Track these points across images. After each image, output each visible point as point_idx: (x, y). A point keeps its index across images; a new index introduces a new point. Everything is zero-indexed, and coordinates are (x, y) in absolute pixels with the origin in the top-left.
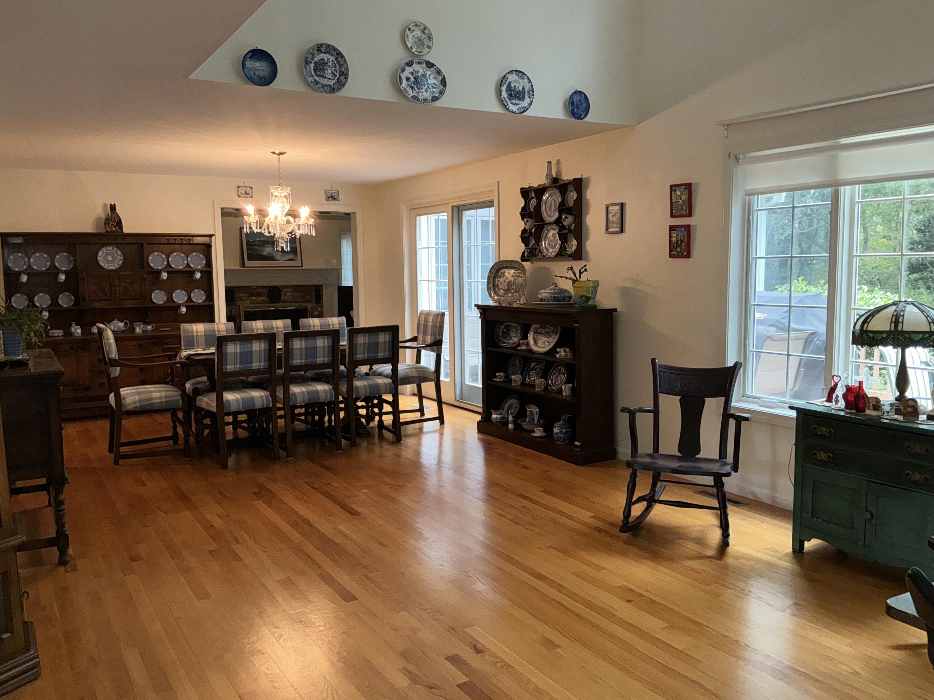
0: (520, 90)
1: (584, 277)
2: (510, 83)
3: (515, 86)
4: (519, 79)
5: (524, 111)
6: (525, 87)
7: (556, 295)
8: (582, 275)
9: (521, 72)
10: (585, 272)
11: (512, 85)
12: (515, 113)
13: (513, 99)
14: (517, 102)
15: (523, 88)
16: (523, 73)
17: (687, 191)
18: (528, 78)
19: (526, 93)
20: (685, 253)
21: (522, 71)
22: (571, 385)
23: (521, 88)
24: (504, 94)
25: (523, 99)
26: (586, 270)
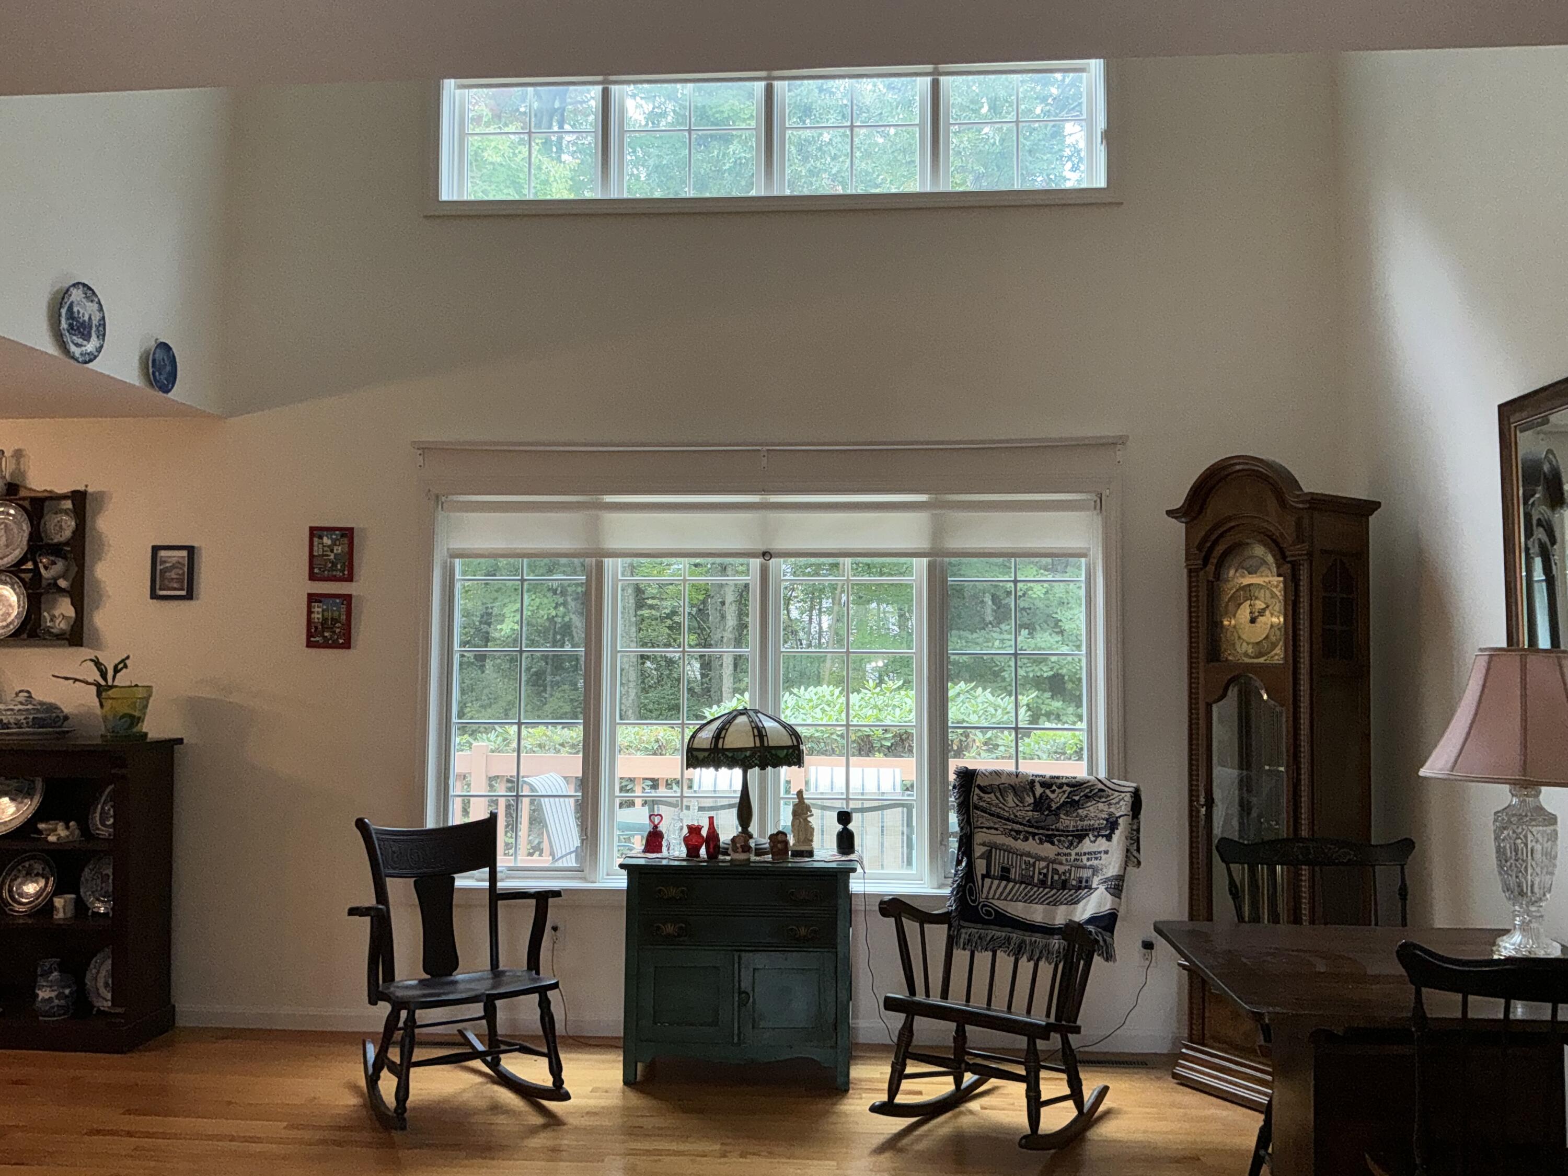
0: (84, 321)
1: (122, 679)
2: (71, 304)
3: (79, 312)
4: (84, 300)
5: (91, 361)
6: (93, 318)
7: (39, 716)
8: (118, 675)
9: (90, 289)
10: (124, 670)
11: (75, 309)
12: (77, 360)
13: (75, 335)
14: (80, 341)
15: (90, 318)
16: (94, 293)
17: (346, 541)
18: (99, 303)
19: (94, 329)
20: (341, 641)
21: (93, 287)
22: (73, 896)
23: (86, 318)
24: (64, 325)
25: (87, 338)
26: (126, 666)
